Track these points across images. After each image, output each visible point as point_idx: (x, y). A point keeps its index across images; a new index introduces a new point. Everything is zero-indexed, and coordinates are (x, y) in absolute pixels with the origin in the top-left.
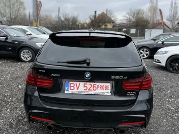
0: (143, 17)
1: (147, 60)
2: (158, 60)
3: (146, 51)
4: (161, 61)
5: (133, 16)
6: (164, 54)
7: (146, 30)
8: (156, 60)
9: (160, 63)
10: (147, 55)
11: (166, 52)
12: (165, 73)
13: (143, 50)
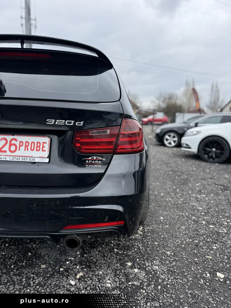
0: (176, 103)
1: (175, 149)
2: (187, 145)
3: (174, 137)
4: (191, 145)
5: (163, 102)
6: (195, 135)
7: (177, 114)
8: (185, 146)
9: (190, 148)
10: (174, 142)
11: (198, 133)
12: (197, 162)
13: (170, 136)
